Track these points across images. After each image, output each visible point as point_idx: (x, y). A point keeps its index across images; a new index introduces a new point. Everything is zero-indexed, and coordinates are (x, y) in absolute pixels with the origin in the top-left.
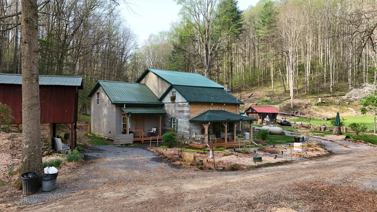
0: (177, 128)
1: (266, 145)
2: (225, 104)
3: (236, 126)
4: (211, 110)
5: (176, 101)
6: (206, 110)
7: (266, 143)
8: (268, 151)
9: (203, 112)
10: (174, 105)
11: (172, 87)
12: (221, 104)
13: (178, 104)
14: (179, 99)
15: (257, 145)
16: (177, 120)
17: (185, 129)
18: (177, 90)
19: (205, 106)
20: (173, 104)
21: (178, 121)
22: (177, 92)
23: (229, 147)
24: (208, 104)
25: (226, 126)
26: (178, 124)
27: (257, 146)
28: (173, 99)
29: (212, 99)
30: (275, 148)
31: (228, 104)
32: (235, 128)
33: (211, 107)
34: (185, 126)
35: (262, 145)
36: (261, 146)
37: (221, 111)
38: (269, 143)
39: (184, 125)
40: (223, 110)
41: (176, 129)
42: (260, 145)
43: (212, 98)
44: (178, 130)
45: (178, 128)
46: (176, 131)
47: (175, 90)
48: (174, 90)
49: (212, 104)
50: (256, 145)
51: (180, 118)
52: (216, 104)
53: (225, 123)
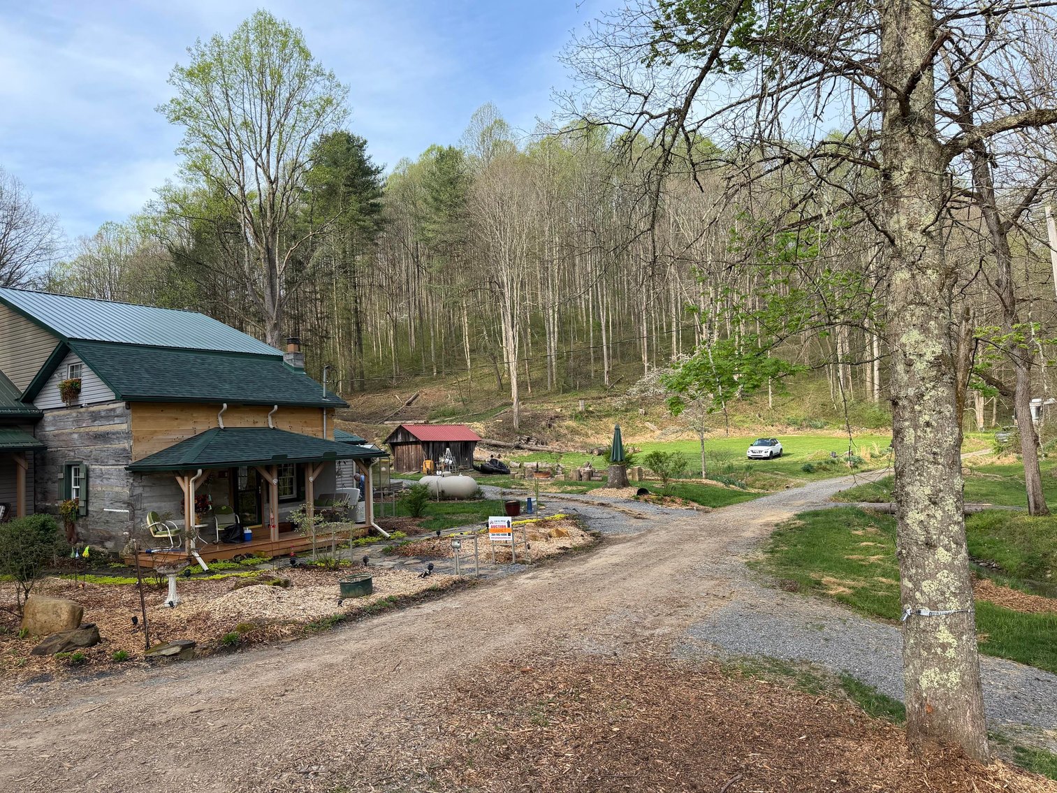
0: (87, 501)
1: (417, 532)
2: (276, 407)
3: (311, 479)
4: (222, 426)
5: (84, 399)
6: (201, 428)
7: (419, 525)
8: (414, 554)
9: (186, 437)
10: (74, 415)
11: (64, 348)
12: (262, 407)
13: (92, 409)
14: (93, 390)
15: (388, 535)
16: (88, 471)
17: (116, 501)
18: (84, 359)
19: (194, 415)
20: (74, 413)
21: (91, 474)
22: (85, 366)
23: (282, 552)
24: (211, 405)
25: (275, 481)
26: (91, 483)
27: (388, 539)
28: (71, 392)
29: (227, 391)
30: (438, 541)
31: (288, 408)
32: (311, 486)
33: (220, 419)
34: (117, 489)
35: (404, 534)
36: (399, 539)
37: (260, 429)
38: (428, 528)
39: (112, 486)
40: (271, 426)
41: (82, 504)
42: (399, 533)
43: (227, 386)
44: (90, 509)
45: (92, 500)
46: (82, 512)
47: (80, 360)
48: (74, 359)
49: (225, 405)
50: (384, 537)
51: (97, 460)
52: (237, 406)
53: (268, 468)
